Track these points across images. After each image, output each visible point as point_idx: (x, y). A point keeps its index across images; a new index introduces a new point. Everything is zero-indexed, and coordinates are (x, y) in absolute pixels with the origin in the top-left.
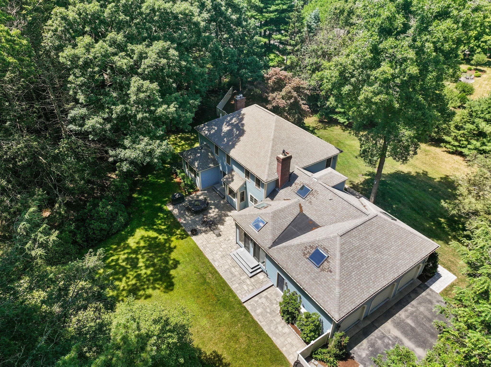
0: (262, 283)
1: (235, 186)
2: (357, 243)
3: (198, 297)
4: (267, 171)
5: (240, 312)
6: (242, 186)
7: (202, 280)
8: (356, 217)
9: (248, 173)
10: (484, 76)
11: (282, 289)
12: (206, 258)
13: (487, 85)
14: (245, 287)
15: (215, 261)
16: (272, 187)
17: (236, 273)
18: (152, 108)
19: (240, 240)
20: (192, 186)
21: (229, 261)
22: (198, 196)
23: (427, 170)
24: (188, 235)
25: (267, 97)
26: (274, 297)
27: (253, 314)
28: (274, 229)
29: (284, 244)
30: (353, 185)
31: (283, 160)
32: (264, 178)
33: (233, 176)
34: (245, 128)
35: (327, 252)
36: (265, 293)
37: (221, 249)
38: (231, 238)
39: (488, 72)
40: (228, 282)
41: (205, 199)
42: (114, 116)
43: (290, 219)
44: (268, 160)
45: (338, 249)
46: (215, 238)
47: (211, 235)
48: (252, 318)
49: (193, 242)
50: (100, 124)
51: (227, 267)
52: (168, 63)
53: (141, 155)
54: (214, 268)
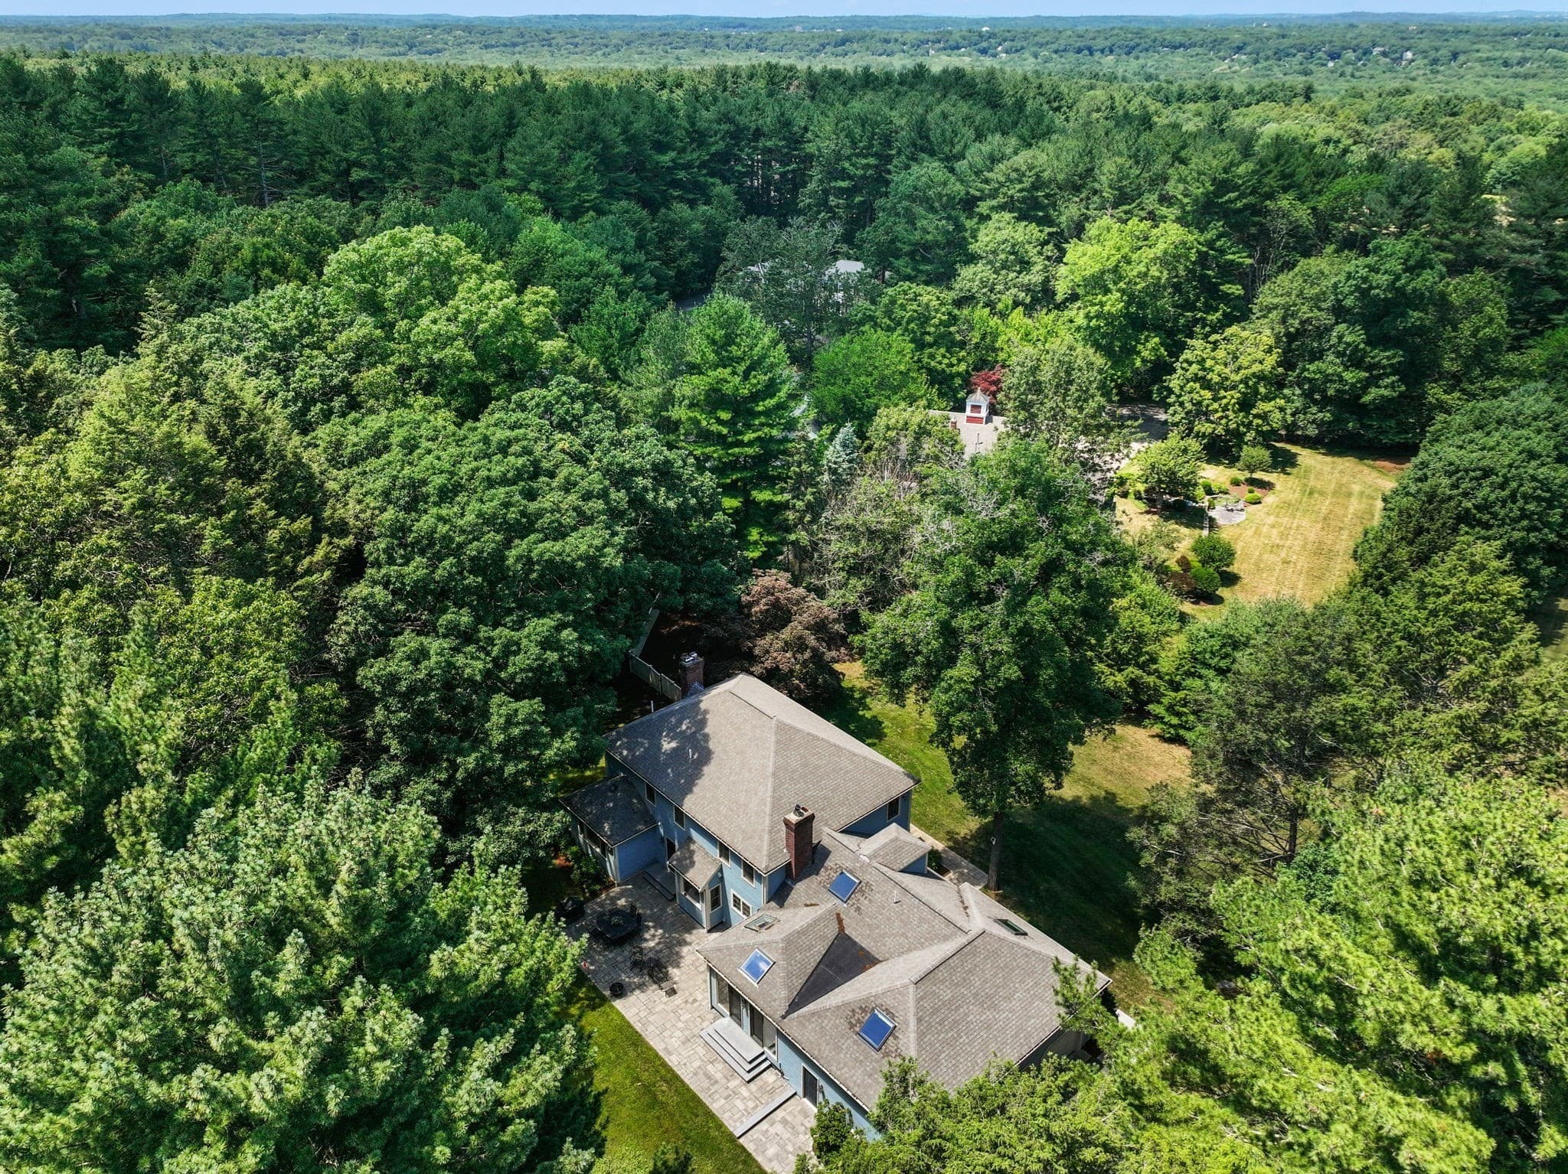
0: (772, 1092)
1: (699, 876)
2: (947, 995)
3: (645, 1136)
4: (765, 847)
5: (735, 1159)
6: (715, 876)
7: (647, 1099)
8: (946, 938)
9: (725, 851)
10: (1270, 499)
11: (814, 1101)
12: (651, 1049)
13: (1273, 526)
14: (738, 1103)
15: (670, 1053)
16: (778, 881)
17: (719, 1076)
18: (536, 752)
19: (721, 1001)
20: (600, 878)
21: (701, 1051)
22: (614, 900)
23: (1114, 789)
24: (604, 1000)
25: (751, 649)
26: (800, 1118)
27: (759, 1159)
28: (789, 975)
29: (812, 1007)
30: (956, 842)
31: (799, 824)
32: (762, 863)
33: (692, 853)
34: (711, 745)
35: (893, 1017)
36: (780, 1113)
37: (680, 1025)
38: (699, 997)
39: (1278, 487)
40: (702, 1096)
41: (633, 908)
42: (460, 775)
43: (821, 948)
44: (767, 822)
45: (912, 1010)
46: (665, 999)
47: (654, 995)
48: (759, 1167)
49: (619, 1013)
50: (433, 793)
51: (697, 1064)
52: (561, 659)
53: (514, 846)
54: (670, 1070)
